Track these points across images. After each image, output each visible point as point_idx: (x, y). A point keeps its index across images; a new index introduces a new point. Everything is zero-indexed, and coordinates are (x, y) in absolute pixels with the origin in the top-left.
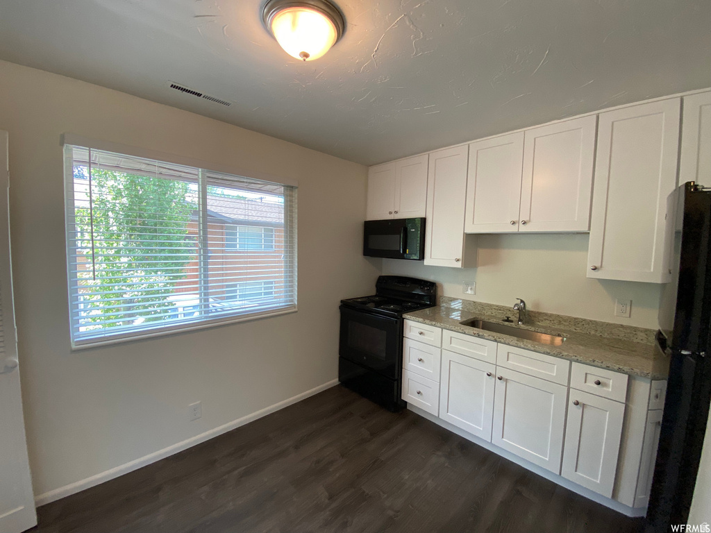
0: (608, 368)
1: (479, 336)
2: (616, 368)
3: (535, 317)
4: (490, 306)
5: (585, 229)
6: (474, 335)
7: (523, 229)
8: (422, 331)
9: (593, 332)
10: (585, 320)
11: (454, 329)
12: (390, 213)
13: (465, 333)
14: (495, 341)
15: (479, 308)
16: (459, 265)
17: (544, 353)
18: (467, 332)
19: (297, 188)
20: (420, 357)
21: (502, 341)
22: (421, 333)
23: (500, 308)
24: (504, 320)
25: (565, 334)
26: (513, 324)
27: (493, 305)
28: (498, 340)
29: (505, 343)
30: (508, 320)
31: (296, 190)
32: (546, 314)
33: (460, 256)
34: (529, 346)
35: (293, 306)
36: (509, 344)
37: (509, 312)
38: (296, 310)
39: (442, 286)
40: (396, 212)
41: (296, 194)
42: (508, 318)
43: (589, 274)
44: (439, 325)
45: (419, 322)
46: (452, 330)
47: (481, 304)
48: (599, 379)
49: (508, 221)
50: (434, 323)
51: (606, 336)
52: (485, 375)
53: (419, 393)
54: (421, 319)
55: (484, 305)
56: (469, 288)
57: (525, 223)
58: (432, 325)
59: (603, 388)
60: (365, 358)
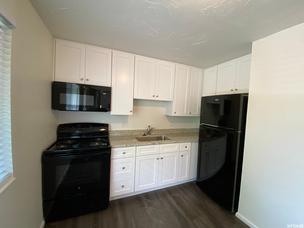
0: (188, 142)
1: (154, 144)
4: (135, 131)
5: (172, 100)
6: (152, 144)
7: (156, 99)
8: (124, 151)
10: (164, 129)
12: (82, 79)
13: (148, 145)
15: (131, 132)
17: (174, 143)
20: (123, 167)
21: (162, 143)
22: (124, 153)
23: (139, 131)
26: (147, 136)
27: (137, 130)
28: (160, 143)
33: (132, 110)
36: (164, 144)
39: (110, 126)
42: (144, 134)
43: (173, 115)
44: (135, 145)
45: (123, 147)
46: (142, 146)
47: (131, 131)
48: (186, 146)
49: (152, 95)
50: (133, 145)
51: (168, 133)
52: (155, 160)
53: (123, 187)
54: (124, 145)
55: (132, 131)
56: (125, 124)
57: (157, 97)
58: (131, 146)
59: (187, 148)
60: (79, 188)
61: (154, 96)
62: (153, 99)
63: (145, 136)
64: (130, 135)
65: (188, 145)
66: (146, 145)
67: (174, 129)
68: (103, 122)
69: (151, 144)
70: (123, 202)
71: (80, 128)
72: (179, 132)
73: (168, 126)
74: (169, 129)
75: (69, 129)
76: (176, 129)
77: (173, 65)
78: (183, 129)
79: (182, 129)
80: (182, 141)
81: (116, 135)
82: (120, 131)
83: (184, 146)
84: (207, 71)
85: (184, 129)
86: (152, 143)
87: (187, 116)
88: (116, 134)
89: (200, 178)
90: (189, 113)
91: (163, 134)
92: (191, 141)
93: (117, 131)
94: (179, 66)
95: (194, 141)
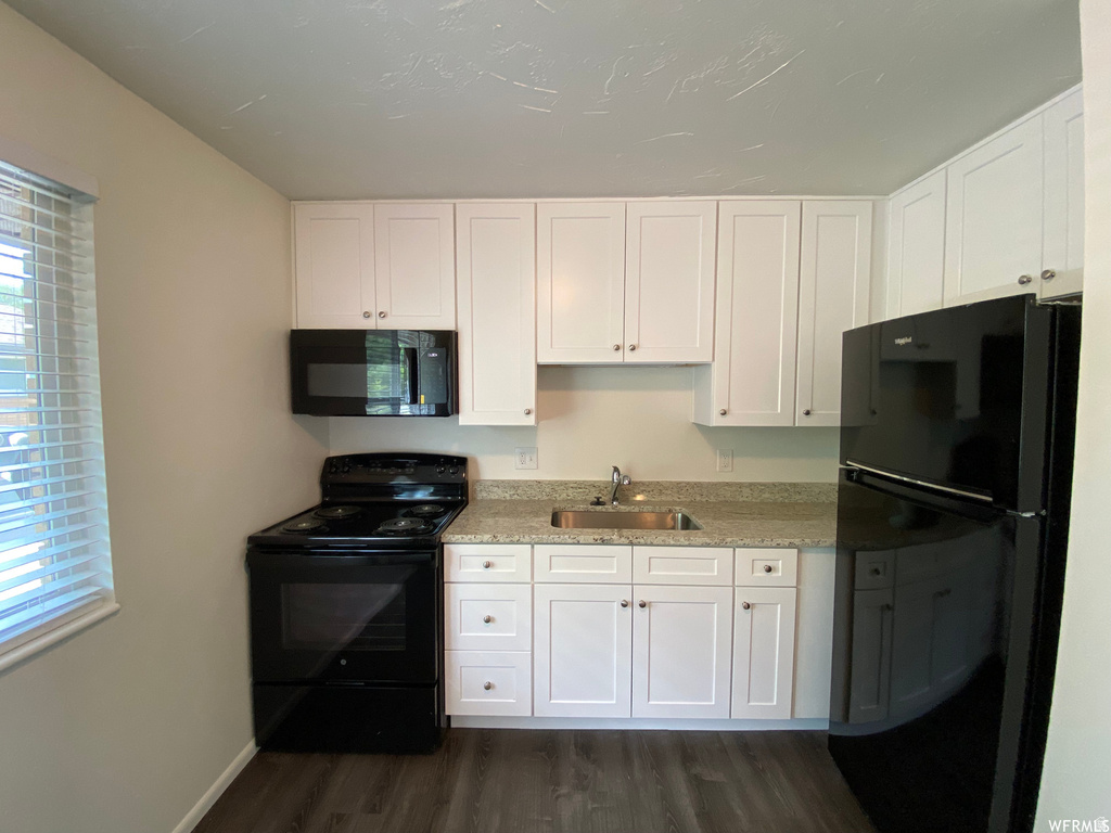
0: (778, 546)
1: (604, 542)
2: (787, 544)
3: (629, 490)
4: (565, 484)
5: (706, 359)
7: (631, 358)
8: (488, 560)
9: (698, 498)
10: (688, 483)
11: (559, 540)
12: (367, 315)
13: (578, 543)
14: (631, 544)
15: (548, 490)
16: (531, 421)
17: (702, 546)
18: (582, 540)
19: (91, 200)
20: (486, 614)
21: (642, 541)
22: (488, 566)
23: (579, 485)
24: (592, 504)
25: (677, 508)
26: (609, 508)
27: (570, 482)
28: (635, 541)
29: (646, 545)
30: (598, 503)
31: (89, 209)
32: (643, 484)
33: (532, 405)
34: (682, 539)
35: (102, 598)
36: (652, 545)
37: (593, 490)
38: (112, 606)
39: (475, 461)
40: (382, 315)
41: (85, 223)
42: (598, 499)
43: (716, 421)
44: (527, 539)
45: (481, 543)
46: (554, 543)
47: (550, 483)
48: (770, 564)
49: (611, 345)
50: (517, 537)
51: (712, 499)
52: (616, 606)
53: (488, 687)
54: (487, 537)
55: (554, 485)
56: (528, 459)
57: (633, 349)
58: (512, 543)
59: (772, 574)
60: (343, 662)
61: (618, 349)
62: (617, 358)
63: (599, 508)
64: (545, 498)
65: (785, 559)
66: (570, 541)
67: (741, 485)
68: (453, 449)
69: (593, 541)
70: (493, 744)
71: (379, 470)
72: (767, 495)
73: (708, 468)
74: (716, 484)
75: (348, 471)
76: (751, 484)
77: (702, 205)
78: (790, 484)
79: (784, 484)
80: (747, 541)
81: (493, 497)
82: (509, 482)
83: (761, 565)
84: (897, 202)
85: (794, 485)
86: (596, 537)
87: (791, 425)
88: (497, 494)
89: (851, 721)
90: (800, 411)
91: (679, 504)
92: (797, 541)
93: (498, 484)
94: (732, 204)
95: (816, 545)
